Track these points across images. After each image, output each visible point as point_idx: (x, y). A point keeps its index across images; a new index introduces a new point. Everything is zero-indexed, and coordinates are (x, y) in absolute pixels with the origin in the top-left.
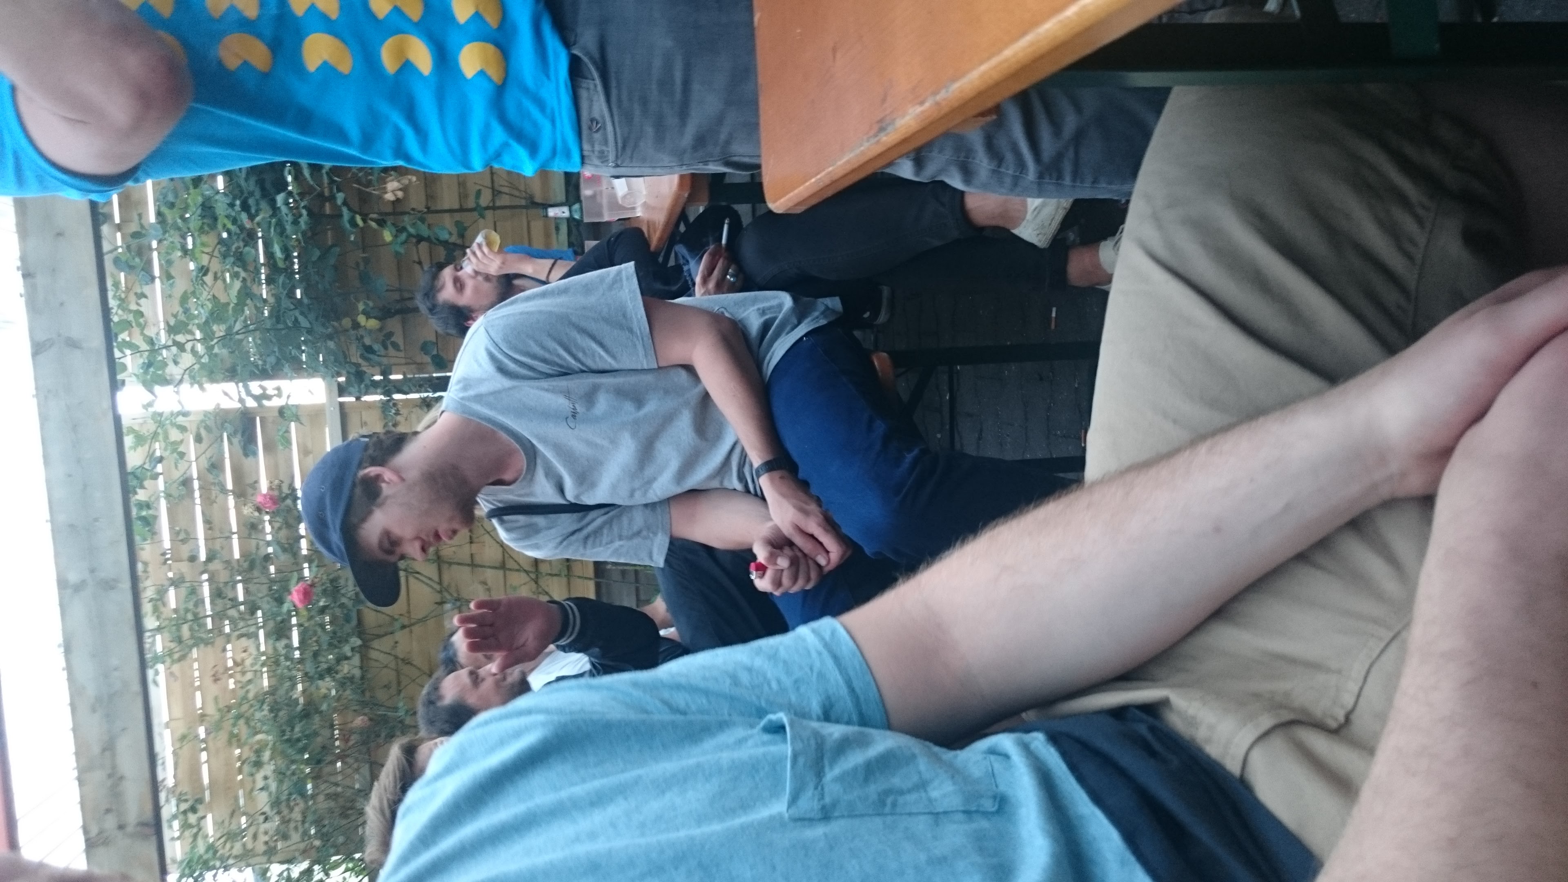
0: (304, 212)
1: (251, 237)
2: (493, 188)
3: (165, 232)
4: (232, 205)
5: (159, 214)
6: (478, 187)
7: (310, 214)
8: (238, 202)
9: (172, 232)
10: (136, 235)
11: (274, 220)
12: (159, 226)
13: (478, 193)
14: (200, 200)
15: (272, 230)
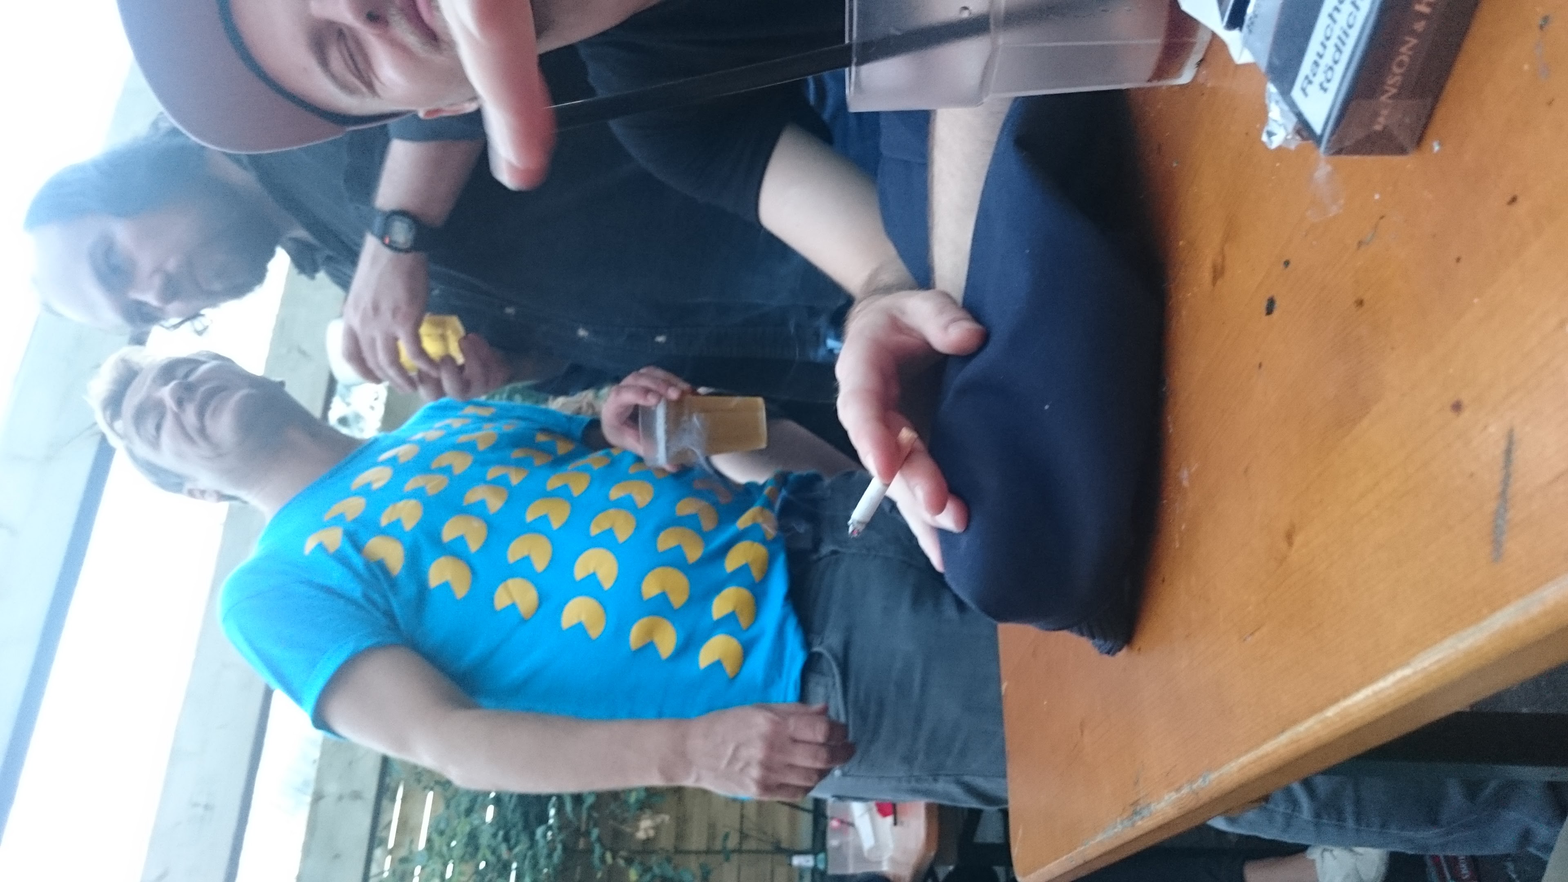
0: (559, 847)
1: (505, 868)
2: (741, 832)
3: (430, 858)
4: (495, 835)
5: (429, 840)
6: (727, 830)
7: (565, 849)
8: (501, 833)
9: (436, 858)
10: (404, 860)
11: (530, 853)
12: (425, 853)
13: (726, 836)
14: (467, 829)
15: (527, 862)
